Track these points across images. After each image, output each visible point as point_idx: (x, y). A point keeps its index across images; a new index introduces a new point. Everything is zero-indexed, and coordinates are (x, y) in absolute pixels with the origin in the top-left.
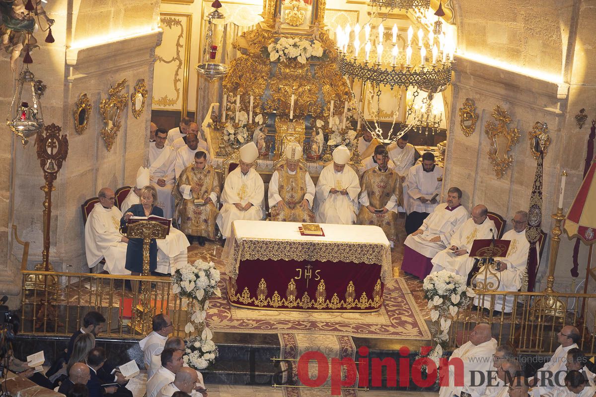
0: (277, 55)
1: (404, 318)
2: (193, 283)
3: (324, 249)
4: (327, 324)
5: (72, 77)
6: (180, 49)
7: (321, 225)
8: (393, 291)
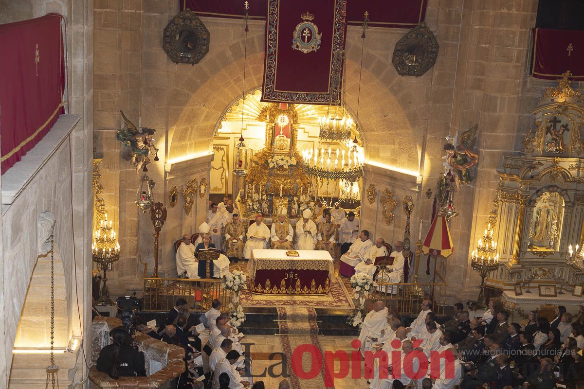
0: (273, 165)
1: (341, 298)
2: (232, 282)
3: (299, 263)
4: (302, 302)
5: (168, 178)
6: (223, 162)
7: (297, 251)
8: (335, 284)
